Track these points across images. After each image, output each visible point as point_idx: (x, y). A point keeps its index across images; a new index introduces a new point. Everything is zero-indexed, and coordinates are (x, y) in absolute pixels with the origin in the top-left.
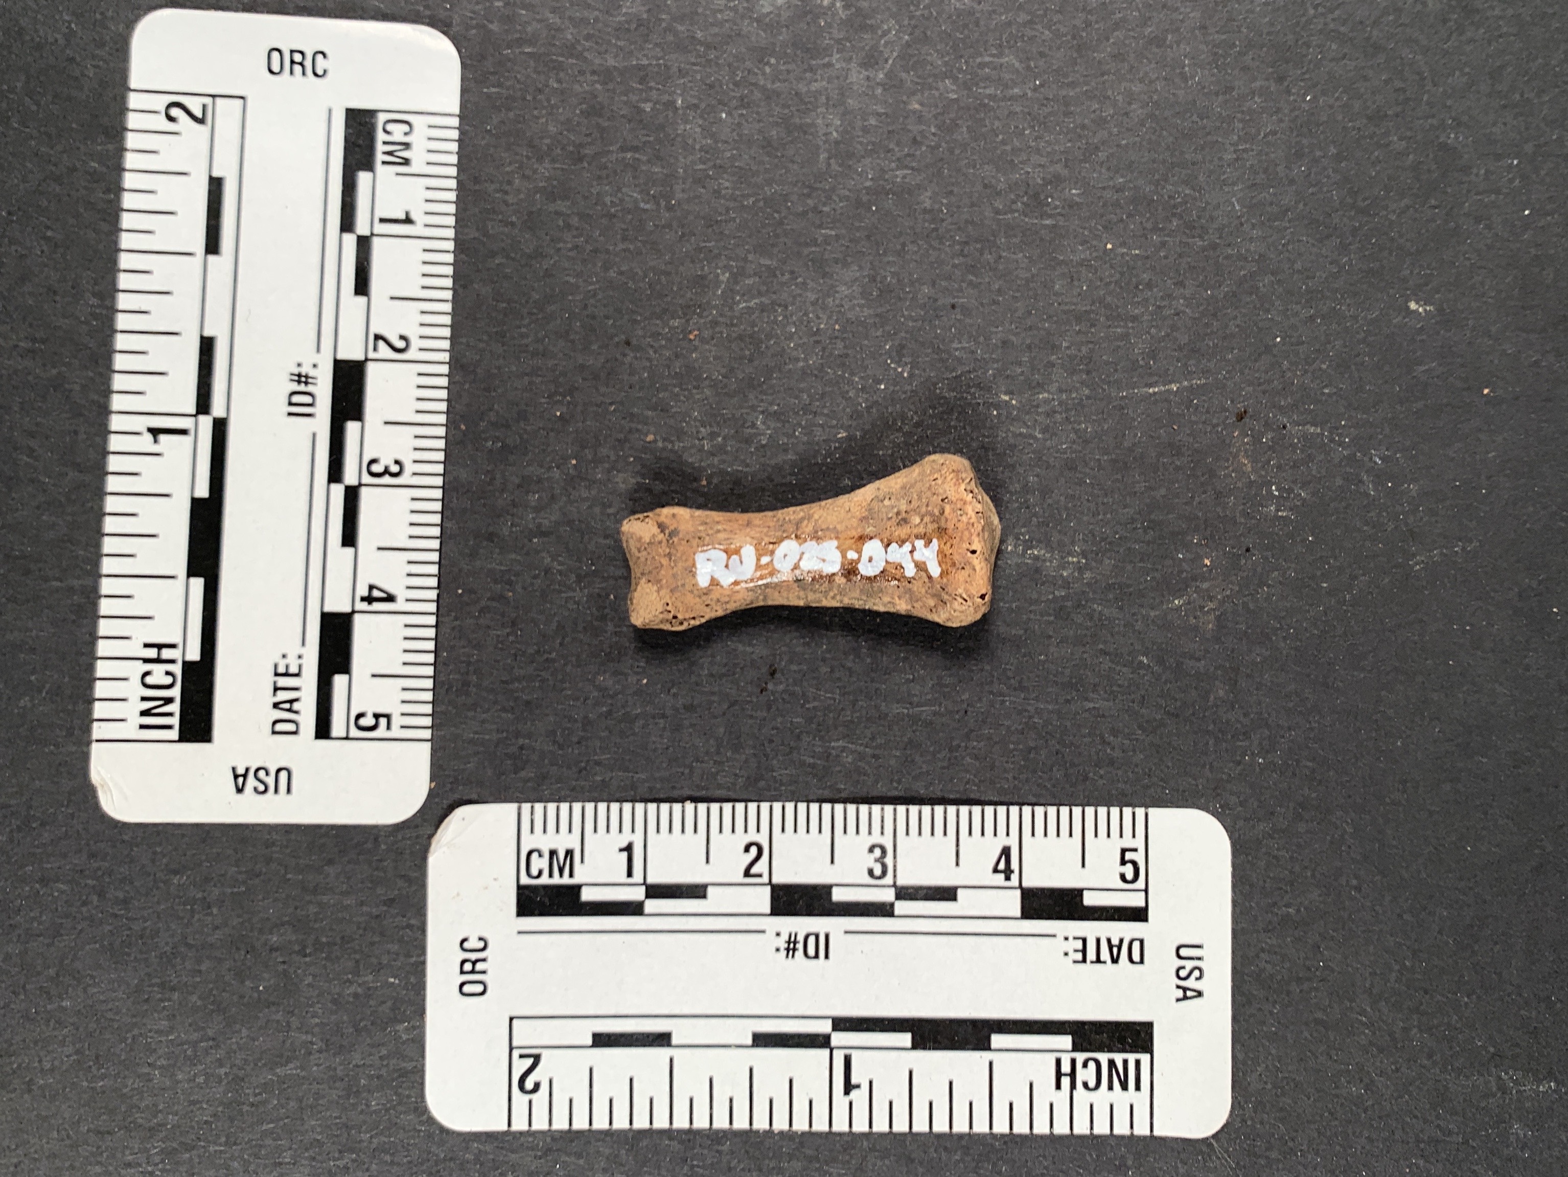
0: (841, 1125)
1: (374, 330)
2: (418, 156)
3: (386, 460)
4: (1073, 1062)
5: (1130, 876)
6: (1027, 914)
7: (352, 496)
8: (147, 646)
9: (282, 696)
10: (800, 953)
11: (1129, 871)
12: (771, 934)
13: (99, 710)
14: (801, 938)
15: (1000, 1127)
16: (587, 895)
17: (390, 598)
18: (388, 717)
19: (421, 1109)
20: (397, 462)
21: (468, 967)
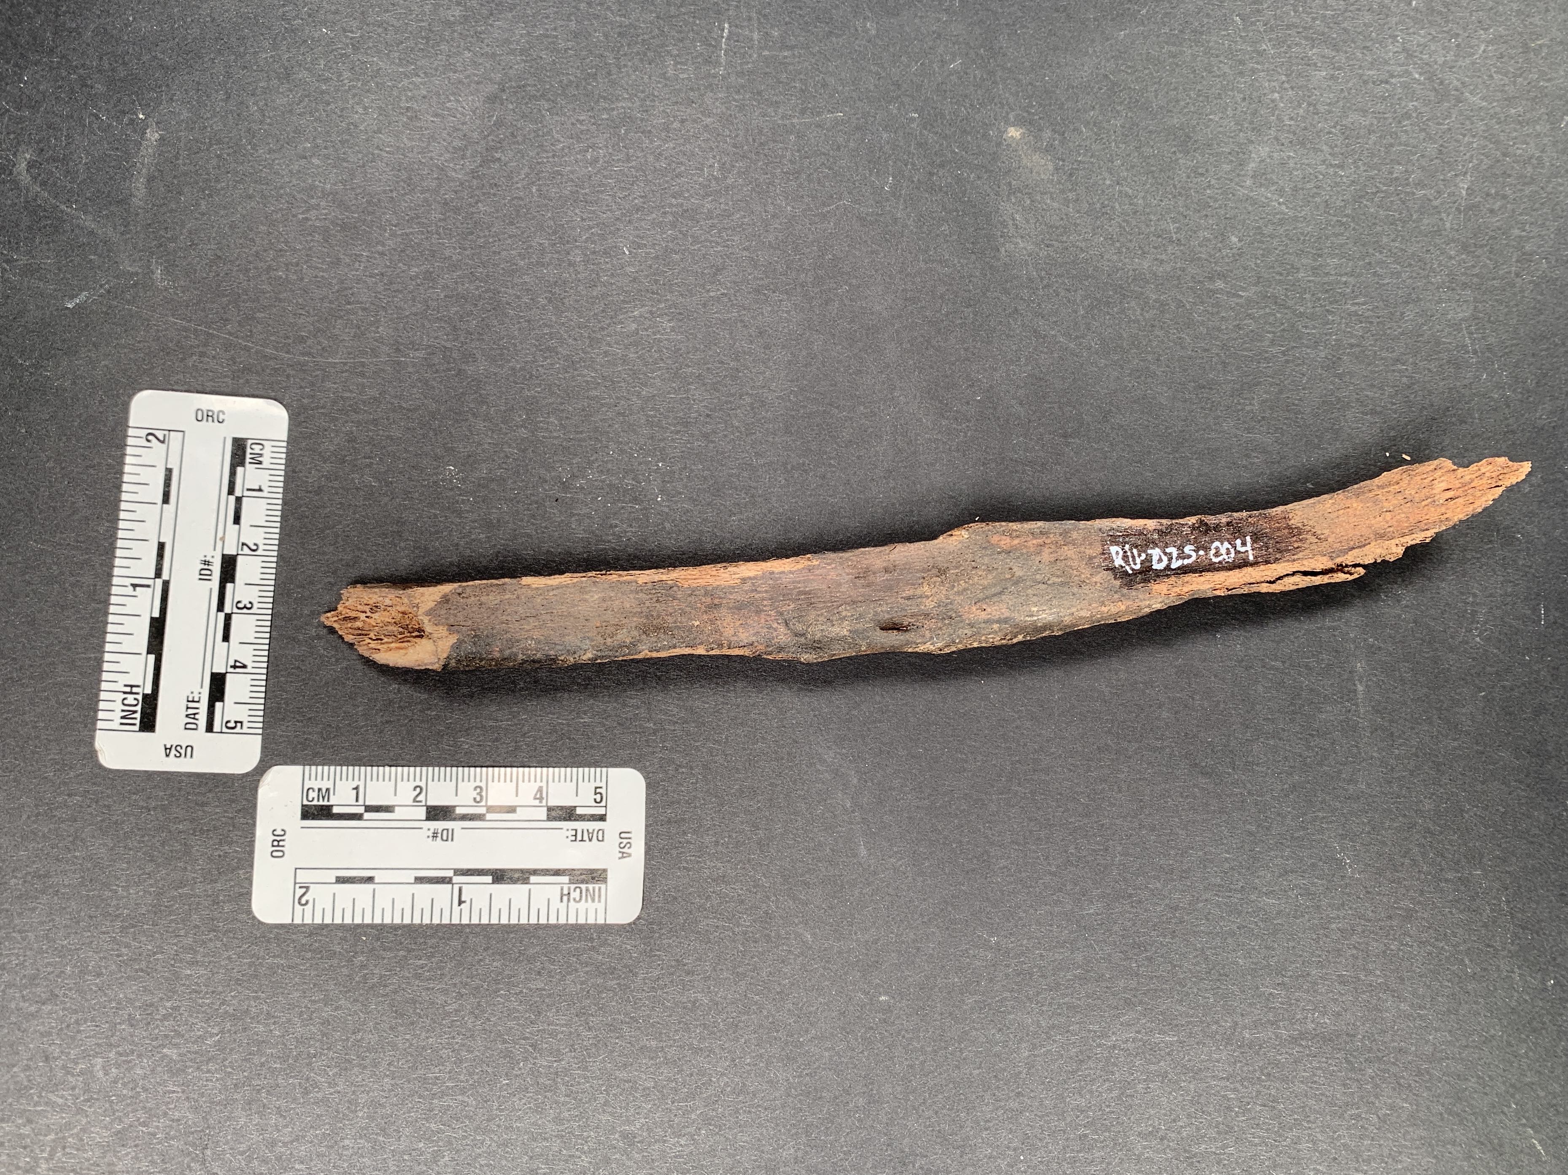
0: (456, 921)
1: (242, 540)
2: (266, 461)
3: (245, 602)
4: (569, 889)
5: (598, 800)
6: (549, 819)
7: (228, 618)
8: (126, 686)
9: (190, 711)
10: (439, 839)
11: (598, 797)
12: (425, 829)
13: (101, 715)
14: (440, 831)
15: (533, 921)
16: (335, 810)
17: (244, 666)
18: (241, 722)
19: (249, 912)
20: (250, 603)
21: (276, 843)
